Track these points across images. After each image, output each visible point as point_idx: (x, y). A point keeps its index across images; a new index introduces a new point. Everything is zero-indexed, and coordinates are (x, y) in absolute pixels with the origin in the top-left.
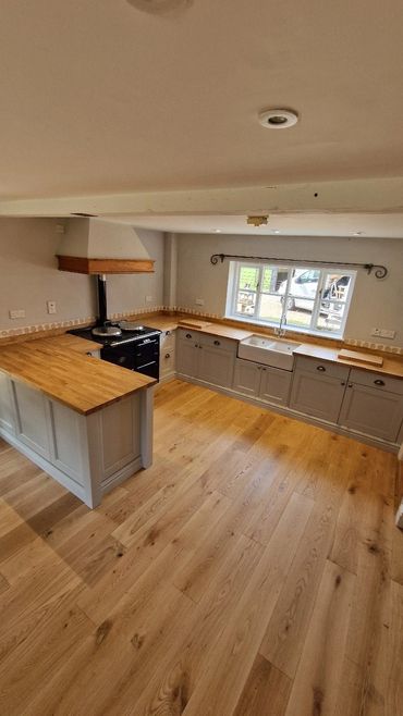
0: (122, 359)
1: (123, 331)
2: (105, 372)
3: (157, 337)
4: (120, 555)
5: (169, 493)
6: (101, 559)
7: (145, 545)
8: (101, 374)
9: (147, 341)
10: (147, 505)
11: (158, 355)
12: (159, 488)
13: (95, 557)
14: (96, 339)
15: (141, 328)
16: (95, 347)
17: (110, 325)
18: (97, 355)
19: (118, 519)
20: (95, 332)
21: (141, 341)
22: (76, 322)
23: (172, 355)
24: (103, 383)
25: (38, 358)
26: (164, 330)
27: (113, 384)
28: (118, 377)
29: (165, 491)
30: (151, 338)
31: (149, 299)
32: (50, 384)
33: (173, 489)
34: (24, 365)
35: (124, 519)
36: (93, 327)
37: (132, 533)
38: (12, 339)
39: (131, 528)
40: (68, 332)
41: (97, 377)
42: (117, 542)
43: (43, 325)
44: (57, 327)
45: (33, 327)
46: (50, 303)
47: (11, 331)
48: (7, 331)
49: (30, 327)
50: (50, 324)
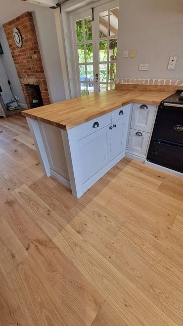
4: (9, 189)
6: (12, 183)
7: (7, 200)
10: (37, 198)
12: (49, 204)
19: (33, 185)
33: (46, 214)
37: (19, 193)
39: (23, 192)
40: (177, 91)
43: (159, 80)
44: (170, 84)
45: (151, 81)
46: (172, 58)
47: (137, 80)
48: (135, 80)
49: (149, 80)
50: (165, 80)
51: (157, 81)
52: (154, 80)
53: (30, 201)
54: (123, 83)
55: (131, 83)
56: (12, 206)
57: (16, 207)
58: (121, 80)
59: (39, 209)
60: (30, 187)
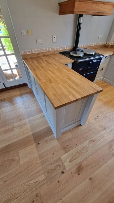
0: (81, 69)
1: (85, 54)
2: (72, 78)
3: (100, 59)
4: (63, 173)
5: (91, 145)
6: (55, 169)
7: (75, 173)
8: (70, 79)
9: (95, 61)
10: (79, 147)
11: (98, 69)
12: (86, 140)
13: (52, 167)
14: (72, 57)
15: (93, 53)
16: (70, 61)
17: (79, 50)
18: (70, 66)
19: (66, 149)
20: (71, 54)
21: (92, 60)
22: (64, 48)
23: (104, 69)
24: (69, 85)
25: (44, 64)
26: (105, 55)
27: (75, 87)
28: (79, 82)
29: (89, 143)
30: (97, 59)
31: (101, 37)
32: (44, 81)
33: (94, 143)
34: (37, 67)
35: (68, 151)
36: (71, 51)
37: (70, 161)
38: (38, 54)
39: (70, 158)
40: (60, 53)
41: (68, 80)
42: (63, 163)
43: (50, 49)
44: (56, 50)
45: (46, 49)
46: (54, 36)
47: (37, 50)
48: (36, 50)
49: (45, 49)
50: (53, 48)
51: (49, 49)
52: (48, 49)
53: (81, 153)
54: (28, 53)
55: (34, 53)
56: (83, 167)
57: (85, 164)
58: (26, 51)
59: (89, 146)
60: (66, 152)
